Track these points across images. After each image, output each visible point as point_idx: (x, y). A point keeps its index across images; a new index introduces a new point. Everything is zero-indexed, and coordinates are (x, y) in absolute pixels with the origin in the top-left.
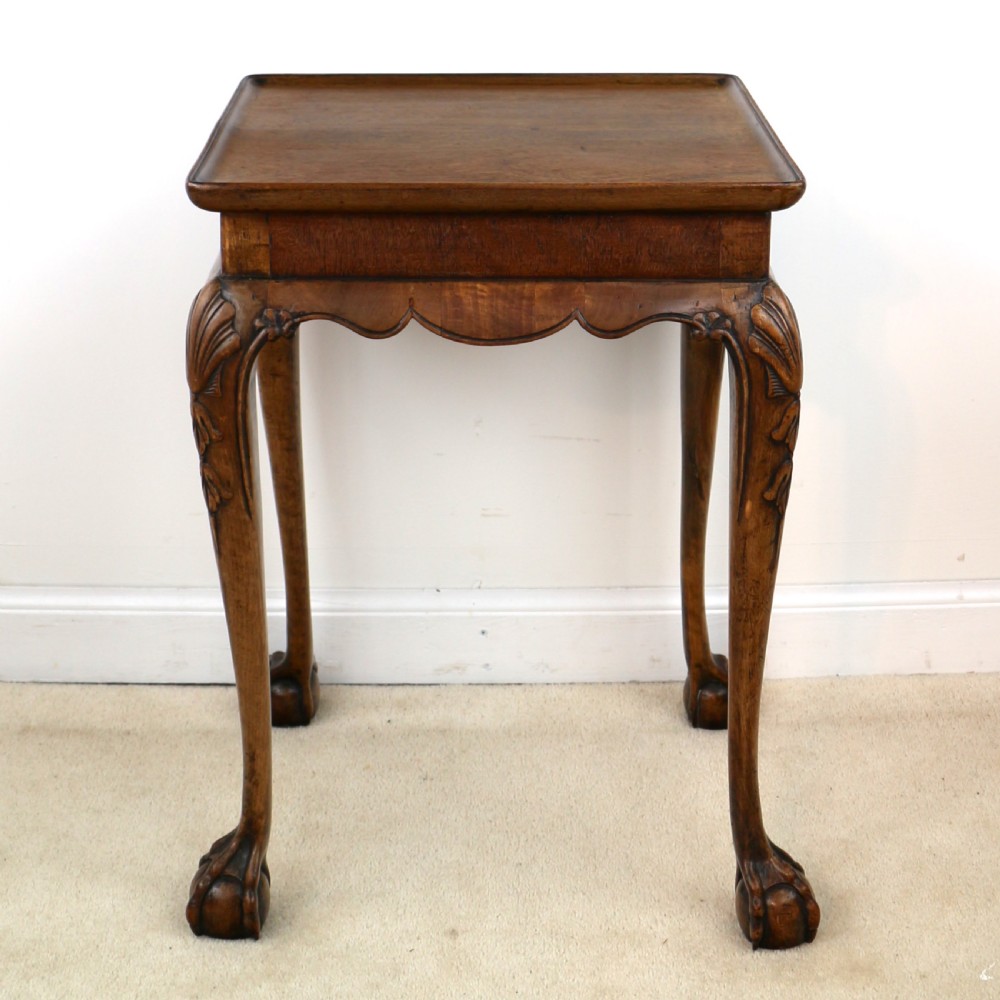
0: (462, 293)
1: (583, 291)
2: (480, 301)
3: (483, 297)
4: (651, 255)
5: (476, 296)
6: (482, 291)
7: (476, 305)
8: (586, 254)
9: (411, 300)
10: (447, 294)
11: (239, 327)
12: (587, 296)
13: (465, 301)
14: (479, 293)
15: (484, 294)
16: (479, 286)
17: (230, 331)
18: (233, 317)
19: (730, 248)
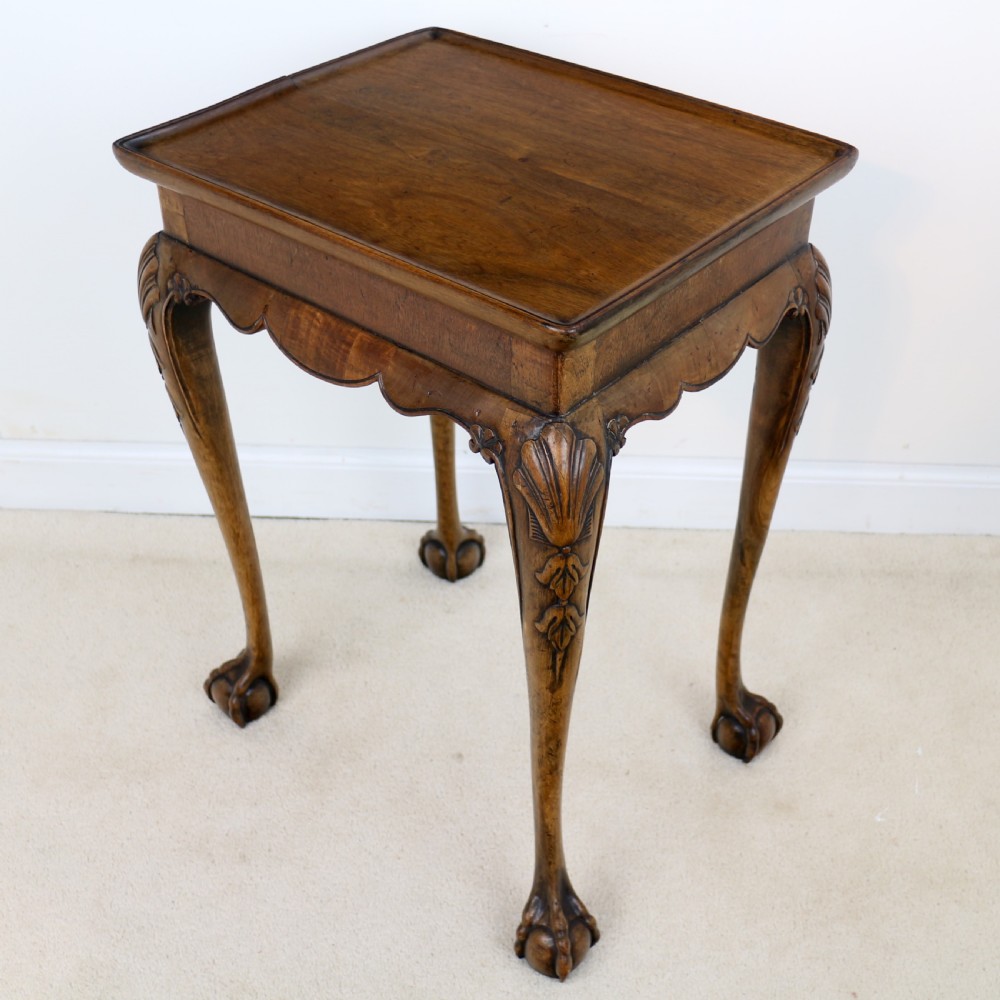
0: (302, 317)
1: (392, 355)
2: (313, 330)
3: (316, 327)
4: (451, 345)
5: (311, 324)
6: (318, 320)
7: (308, 332)
8: (399, 320)
9: (266, 306)
10: (293, 312)
11: (161, 281)
12: (391, 362)
13: (302, 326)
14: (315, 321)
15: (318, 325)
16: (318, 314)
17: (154, 283)
18: (157, 271)
19: (520, 368)
